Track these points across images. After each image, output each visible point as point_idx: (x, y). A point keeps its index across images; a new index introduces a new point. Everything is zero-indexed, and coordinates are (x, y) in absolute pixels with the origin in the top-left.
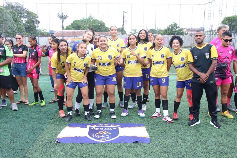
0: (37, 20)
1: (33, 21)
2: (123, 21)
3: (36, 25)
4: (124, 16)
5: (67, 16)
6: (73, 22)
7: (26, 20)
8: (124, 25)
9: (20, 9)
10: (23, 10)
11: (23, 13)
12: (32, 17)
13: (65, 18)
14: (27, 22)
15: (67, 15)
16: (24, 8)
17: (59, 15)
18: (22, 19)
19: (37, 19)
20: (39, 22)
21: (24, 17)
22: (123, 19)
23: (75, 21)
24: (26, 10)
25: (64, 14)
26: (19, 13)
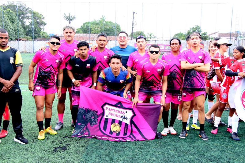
0: (43, 22)
1: (38, 23)
2: (133, 24)
3: (42, 27)
4: (134, 18)
5: (74, 18)
6: (84, 24)
7: (30, 21)
8: (133, 28)
9: (23, 9)
10: (26, 9)
11: (26, 13)
12: (37, 18)
13: (72, 20)
14: (31, 24)
15: (74, 16)
16: (27, 7)
17: (65, 16)
18: (25, 20)
19: (42, 20)
20: (45, 24)
21: (28, 18)
22: (133, 21)
23: (86, 23)
24: (29, 10)
25: (71, 16)
26: (21, 13)
